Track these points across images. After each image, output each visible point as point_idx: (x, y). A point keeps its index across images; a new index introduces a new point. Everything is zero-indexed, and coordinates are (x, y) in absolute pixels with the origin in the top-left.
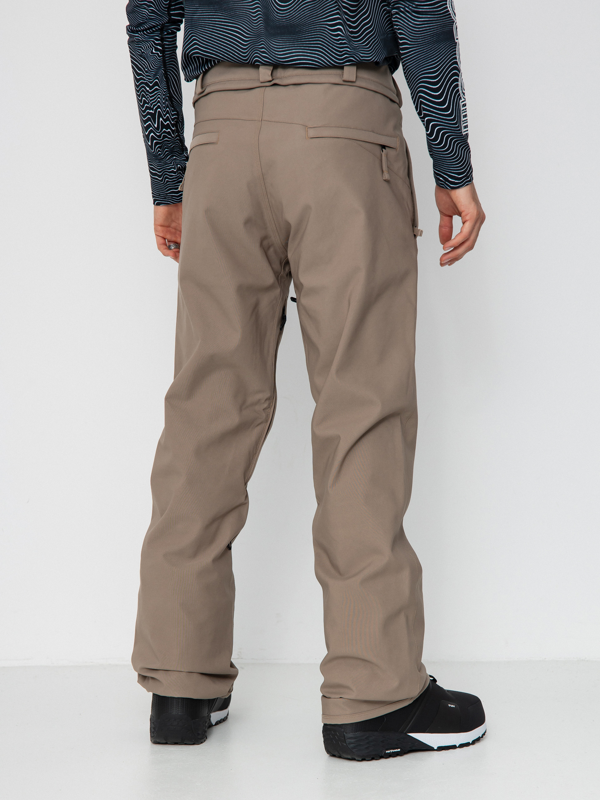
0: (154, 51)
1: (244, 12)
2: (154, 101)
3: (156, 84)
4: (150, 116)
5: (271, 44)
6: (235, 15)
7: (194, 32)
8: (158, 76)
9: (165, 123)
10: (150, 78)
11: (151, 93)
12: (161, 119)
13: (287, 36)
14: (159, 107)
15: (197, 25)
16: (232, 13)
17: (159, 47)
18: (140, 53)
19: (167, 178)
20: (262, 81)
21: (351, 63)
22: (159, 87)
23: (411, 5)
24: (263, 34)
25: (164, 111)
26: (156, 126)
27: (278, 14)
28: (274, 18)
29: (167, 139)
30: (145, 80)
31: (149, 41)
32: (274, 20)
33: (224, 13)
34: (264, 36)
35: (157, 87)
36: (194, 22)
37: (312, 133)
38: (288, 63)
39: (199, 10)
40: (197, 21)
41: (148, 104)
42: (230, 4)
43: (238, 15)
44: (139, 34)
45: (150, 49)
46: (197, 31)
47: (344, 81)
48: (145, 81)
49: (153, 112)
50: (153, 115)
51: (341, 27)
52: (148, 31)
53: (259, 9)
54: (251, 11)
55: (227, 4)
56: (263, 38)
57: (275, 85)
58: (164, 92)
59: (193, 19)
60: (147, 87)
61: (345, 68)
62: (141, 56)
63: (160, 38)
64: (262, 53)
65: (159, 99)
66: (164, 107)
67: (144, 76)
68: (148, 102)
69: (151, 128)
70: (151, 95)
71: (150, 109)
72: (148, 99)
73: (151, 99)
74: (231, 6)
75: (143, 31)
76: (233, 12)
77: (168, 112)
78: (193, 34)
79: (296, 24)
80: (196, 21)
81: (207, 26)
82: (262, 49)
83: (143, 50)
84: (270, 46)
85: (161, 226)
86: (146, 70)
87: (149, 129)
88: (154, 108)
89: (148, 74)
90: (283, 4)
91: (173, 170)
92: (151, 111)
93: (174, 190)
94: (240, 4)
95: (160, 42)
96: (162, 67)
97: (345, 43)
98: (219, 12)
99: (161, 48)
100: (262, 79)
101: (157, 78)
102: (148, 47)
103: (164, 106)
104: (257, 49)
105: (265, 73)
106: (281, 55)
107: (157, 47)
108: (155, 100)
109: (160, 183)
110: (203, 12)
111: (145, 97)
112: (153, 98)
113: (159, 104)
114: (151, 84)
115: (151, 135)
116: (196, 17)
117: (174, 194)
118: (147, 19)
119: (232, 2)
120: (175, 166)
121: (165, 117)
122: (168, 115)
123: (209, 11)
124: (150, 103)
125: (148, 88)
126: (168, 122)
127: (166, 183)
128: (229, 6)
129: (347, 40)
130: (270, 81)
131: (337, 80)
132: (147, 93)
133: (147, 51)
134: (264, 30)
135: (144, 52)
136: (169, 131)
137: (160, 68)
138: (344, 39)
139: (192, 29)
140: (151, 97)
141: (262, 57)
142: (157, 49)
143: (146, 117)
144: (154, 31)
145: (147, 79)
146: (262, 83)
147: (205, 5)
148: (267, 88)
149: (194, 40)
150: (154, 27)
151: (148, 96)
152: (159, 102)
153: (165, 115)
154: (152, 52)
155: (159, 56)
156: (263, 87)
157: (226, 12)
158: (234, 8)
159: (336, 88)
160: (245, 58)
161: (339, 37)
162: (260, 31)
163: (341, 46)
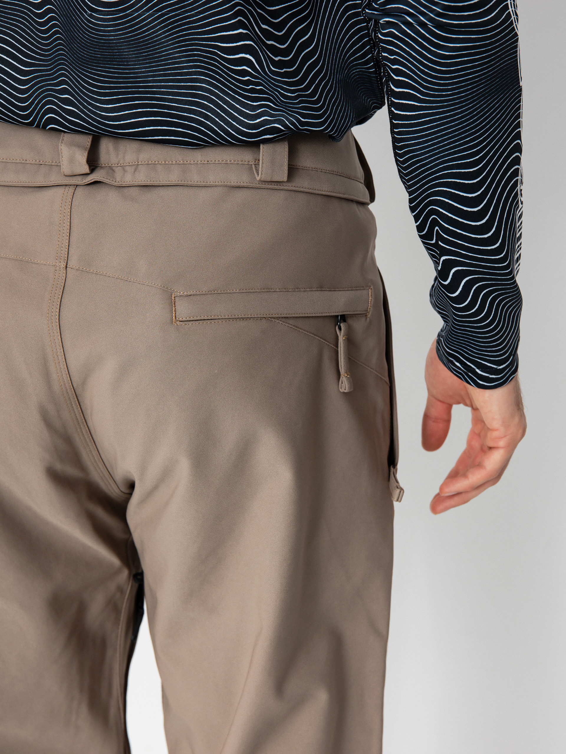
5: (83, 83)
20: (67, 173)
37: (185, 310)
47: (261, 181)
51: (248, 56)
57: (97, 183)
61: (262, 148)
64: (64, 104)
82: (62, 94)
84: (80, 88)
100: (65, 169)
104: (50, 92)
130: (86, 175)
131: (245, 178)
134: (65, 48)
141: (63, 112)
146: (65, 176)
148: (80, 190)
156: (70, 185)
159: (240, 196)
160: (25, 113)
161: (246, 77)
162: (57, 51)
163: (253, 95)
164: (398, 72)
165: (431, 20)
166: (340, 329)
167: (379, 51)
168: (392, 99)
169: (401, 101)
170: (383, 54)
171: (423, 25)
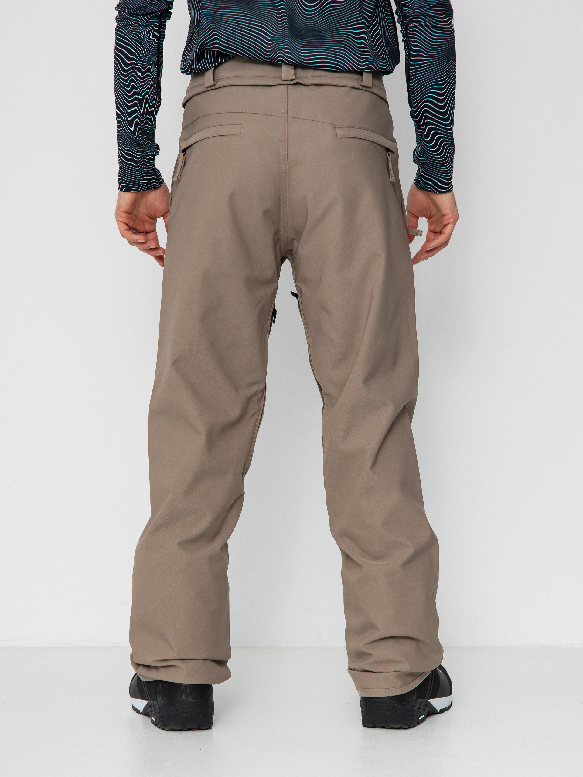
0: (151, 37)
1: (269, 12)
2: (143, 87)
3: (149, 70)
4: (137, 102)
5: (295, 45)
6: (260, 15)
7: (215, 27)
8: (151, 62)
9: (150, 109)
10: (144, 63)
11: (142, 79)
12: (147, 105)
13: (311, 39)
14: (147, 93)
15: (219, 20)
16: (257, 13)
17: (156, 33)
18: (137, 38)
19: (144, 164)
20: (284, 80)
21: (370, 70)
22: (151, 73)
23: (432, 20)
24: (288, 36)
25: (152, 98)
26: (142, 112)
27: (303, 18)
28: (299, 21)
29: (147, 125)
30: (137, 65)
31: (148, 26)
32: (299, 22)
33: (249, 11)
34: (289, 37)
35: (149, 73)
36: (216, 18)
37: (340, 132)
38: (312, 65)
39: (222, 6)
40: (220, 17)
41: (137, 89)
42: (256, 4)
43: (263, 15)
44: (139, 19)
45: (148, 35)
46: (218, 26)
47: (362, 86)
48: (138, 67)
49: (141, 98)
50: (140, 101)
51: (365, 36)
52: (149, 16)
53: (284, 10)
54: (276, 11)
55: (253, 3)
56: (288, 39)
57: (298, 84)
58: (154, 78)
59: (216, 14)
60: (138, 73)
61: (364, 74)
62: (136, 41)
63: (158, 25)
64: (286, 54)
65: (149, 86)
66: (152, 94)
67: (137, 61)
68: (137, 87)
69: (137, 114)
70: (142, 80)
71: (138, 94)
72: (138, 84)
73: (141, 85)
74: (256, 6)
75: (143, 15)
76: (259, 11)
77: (154, 99)
78: (214, 29)
79: (320, 29)
80: (218, 16)
81: (230, 23)
82: (286, 50)
83: (141, 35)
84: (294, 47)
85: (126, 212)
86: (140, 55)
87: (135, 114)
88: (143, 94)
89: (142, 59)
90: (308, 9)
91: (150, 157)
92: (139, 97)
93: (148, 177)
94: (265, 5)
95: (158, 28)
96: (156, 54)
97: (367, 51)
98: (244, 10)
99: (158, 35)
100: (284, 77)
101: (150, 64)
102: (147, 33)
103: (152, 92)
104: (281, 49)
105: (287, 72)
106: (305, 56)
107: (154, 33)
108: (145, 86)
109: (135, 169)
110: (226, 8)
111: (135, 82)
112: (143, 84)
113: (148, 90)
114: (143, 69)
115: (135, 121)
116: (218, 12)
117: (147, 181)
118: (148, 3)
119: (257, 2)
120: (152, 153)
121: (151, 104)
122: (154, 102)
123: (233, 8)
124: (139, 89)
125: (140, 73)
126: (153, 109)
127: (142, 169)
128: (254, 5)
129: (370, 49)
130: (292, 80)
131: (356, 84)
132: (138, 78)
133: (145, 36)
134: (288, 31)
135: (141, 37)
136: (151, 118)
137: (154, 54)
138: (367, 47)
139: (214, 24)
140: (141, 82)
141: (286, 57)
142: (154, 36)
143: (133, 102)
144: (154, 17)
145: (140, 65)
146: (283, 81)
147: (228, 2)
148: (290, 86)
149: (215, 34)
150: (155, 13)
151: (138, 81)
152: (148, 88)
153: (151, 102)
154: (149, 38)
155: (155, 43)
156: (285, 84)
157: (252, 11)
158: (260, 8)
159: (355, 92)
160: (269, 57)
161: (362, 45)
162: (285, 32)
163: (363, 53)
164: (415, 46)
165: (431, 24)
166: (389, 155)
167: (407, 38)
168: (411, 58)
169: (415, 58)
170: (409, 39)
171: (427, 26)
